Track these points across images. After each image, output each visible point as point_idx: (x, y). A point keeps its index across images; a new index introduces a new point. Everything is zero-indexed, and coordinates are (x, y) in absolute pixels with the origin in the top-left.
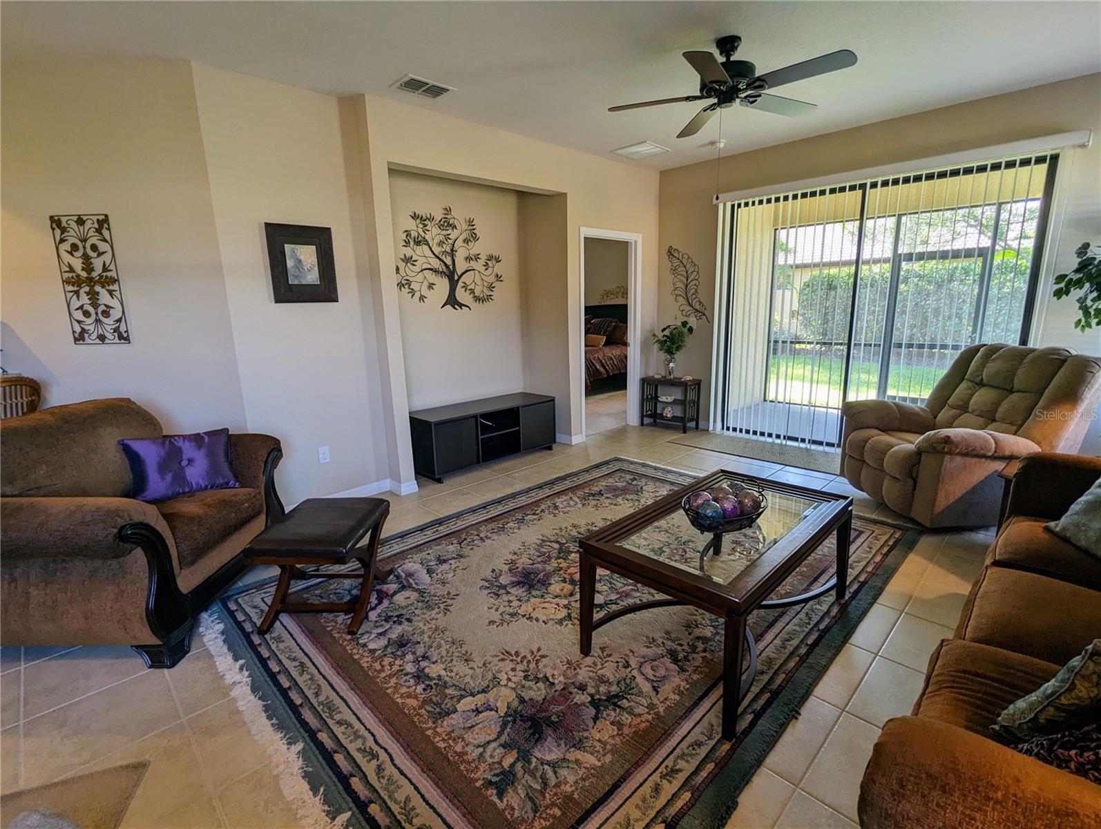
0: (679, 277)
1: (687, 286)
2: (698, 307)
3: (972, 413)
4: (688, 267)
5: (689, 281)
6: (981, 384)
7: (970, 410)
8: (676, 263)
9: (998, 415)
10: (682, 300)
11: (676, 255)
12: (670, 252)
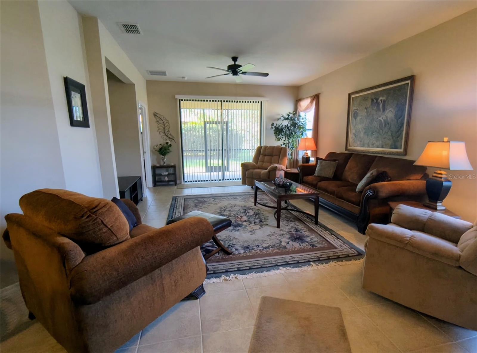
0: (160, 124)
1: (164, 128)
2: (170, 136)
3: (266, 162)
4: (164, 121)
5: (165, 126)
6: (265, 155)
7: (265, 161)
8: (158, 119)
9: (272, 162)
10: (162, 134)
11: (158, 115)
12: (155, 114)
